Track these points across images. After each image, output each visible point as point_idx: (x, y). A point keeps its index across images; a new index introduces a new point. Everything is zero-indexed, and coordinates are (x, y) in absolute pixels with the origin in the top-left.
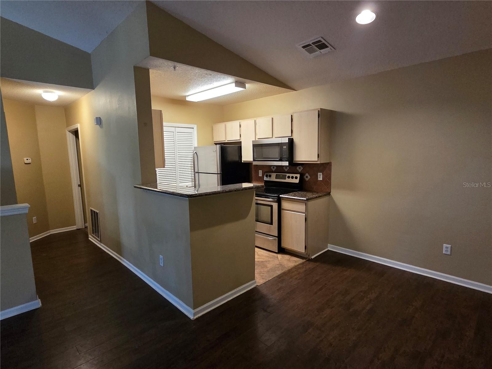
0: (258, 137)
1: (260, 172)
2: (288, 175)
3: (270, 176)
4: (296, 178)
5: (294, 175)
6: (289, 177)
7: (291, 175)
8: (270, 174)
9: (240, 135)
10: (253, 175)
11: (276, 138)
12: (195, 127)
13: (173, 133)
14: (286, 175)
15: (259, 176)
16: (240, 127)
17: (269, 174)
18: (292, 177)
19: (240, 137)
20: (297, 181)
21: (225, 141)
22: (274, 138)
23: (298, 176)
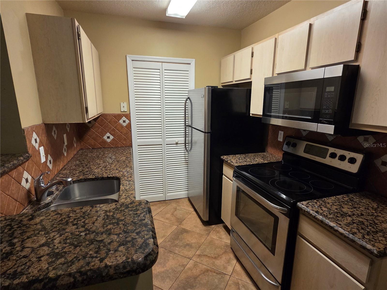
0: (277, 71)
1: (281, 134)
2: (331, 150)
3: (294, 145)
4: (352, 161)
5: (349, 155)
6: (333, 156)
7: (339, 152)
8: (296, 141)
9: (251, 70)
10: (269, 138)
11: (313, 68)
12: (193, 62)
13: (158, 71)
14: (328, 149)
15: (279, 140)
16: (252, 57)
17: (293, 141)
18: (342, 158)
19: (251, 73)
20: (354, 169)
21: (232, 82)
22: (308, 70)
23: (359, 157)
